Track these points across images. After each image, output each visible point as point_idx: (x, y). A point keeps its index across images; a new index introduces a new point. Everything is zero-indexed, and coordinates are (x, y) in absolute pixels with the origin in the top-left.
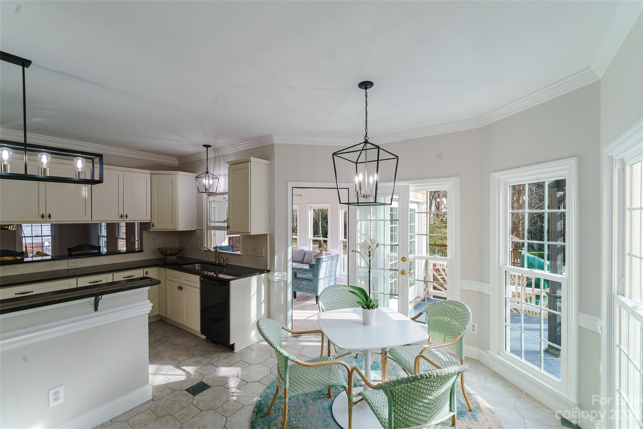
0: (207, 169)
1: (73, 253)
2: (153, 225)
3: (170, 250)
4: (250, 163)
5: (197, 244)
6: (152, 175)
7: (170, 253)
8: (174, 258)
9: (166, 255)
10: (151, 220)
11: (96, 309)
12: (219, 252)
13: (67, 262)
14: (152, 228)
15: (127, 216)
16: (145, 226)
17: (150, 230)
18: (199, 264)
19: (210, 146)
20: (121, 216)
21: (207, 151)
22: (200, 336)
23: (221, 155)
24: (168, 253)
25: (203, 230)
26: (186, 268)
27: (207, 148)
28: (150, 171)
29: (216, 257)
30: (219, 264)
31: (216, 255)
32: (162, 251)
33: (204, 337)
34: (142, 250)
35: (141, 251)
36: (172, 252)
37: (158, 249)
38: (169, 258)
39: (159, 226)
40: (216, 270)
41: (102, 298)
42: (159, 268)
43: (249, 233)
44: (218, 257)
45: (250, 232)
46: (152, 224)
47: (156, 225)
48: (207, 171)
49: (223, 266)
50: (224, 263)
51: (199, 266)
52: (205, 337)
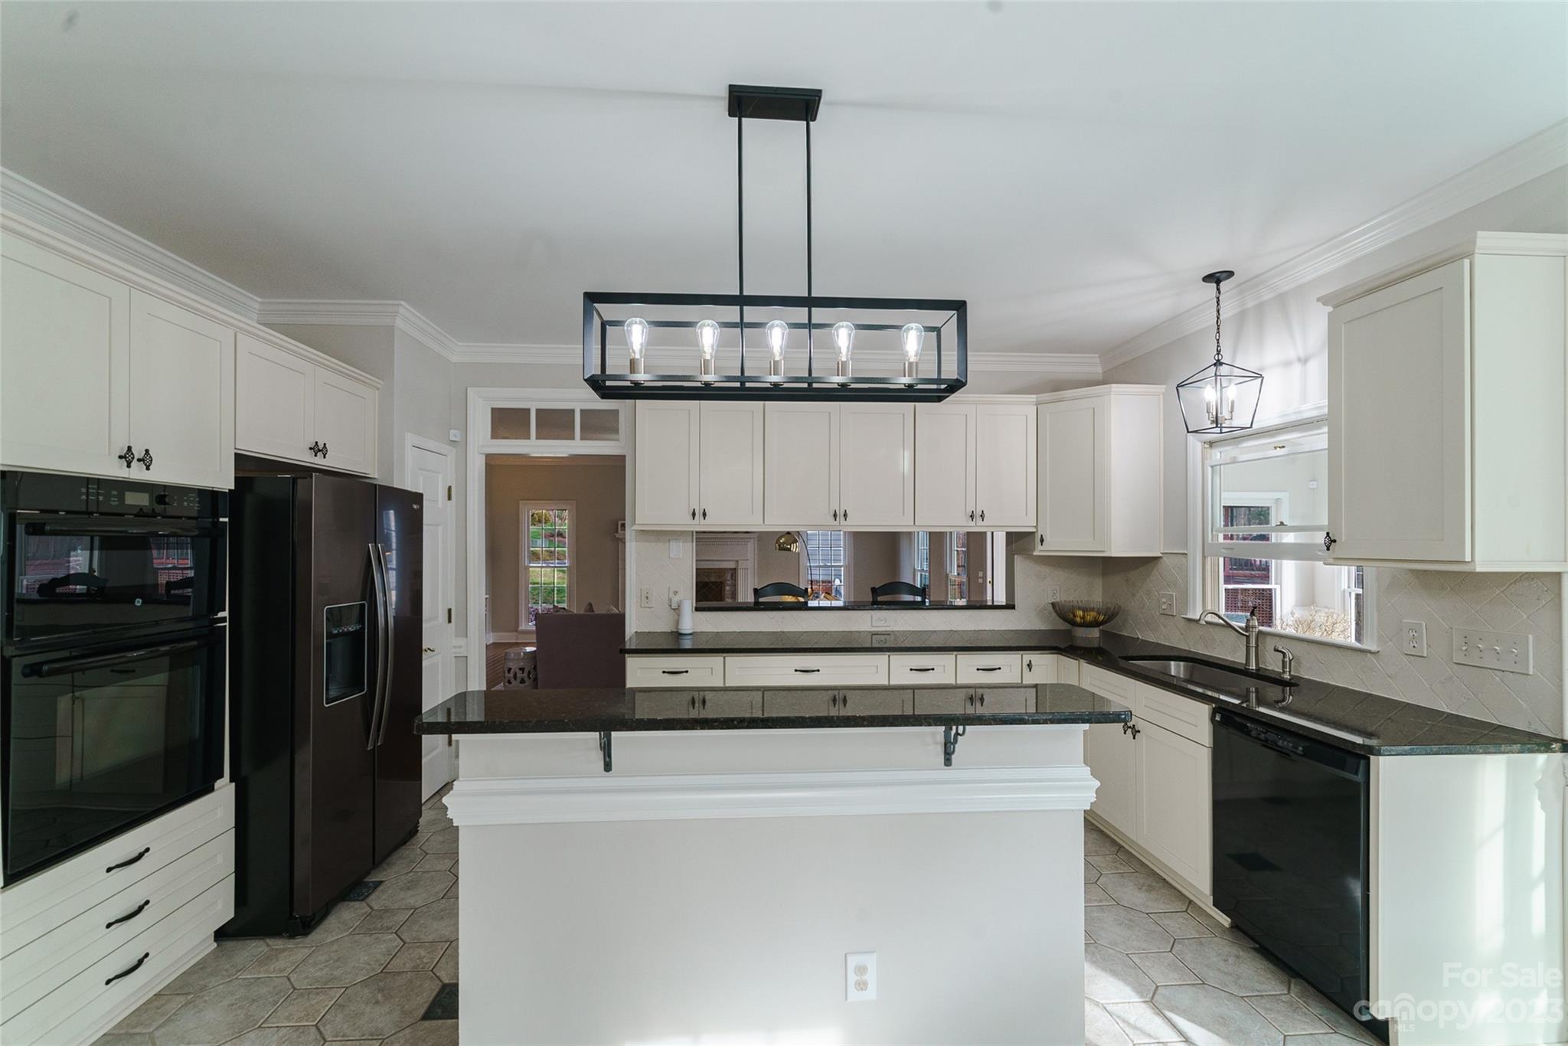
0: (1219, 352)
1: (880, 599)
2: (1042, 541)
3: (1084, 610)
4: (1467, 262)
5: (1164, 600)
6: (1039, 406)
7: (1083, 618)
8: (1095, 633)
9: (1074, 624)
10: (1036, 527)
11: (948, 762)
12: (1260, 632)
13: (872, 617)
14: (1040, 547)
15: (982, 516)
16: (1019, 542)
17: (1034, 554)
18: (1182, 663)
19: (1230, 274)
20: (971, 516)
21: (1219, 293)
22: (1208, 910)
23: (1267, 296)
24: (1078, 619)
25: (1190, 557)
26: (1138, 665)
27: (1218, 285)
28: (1035, 396)
29: (1248, 648)
30: (1261, 673)
31: (1248, 642)
32: (1062, 611)
33: (1225, 921)
34: (1011, 603)
35: (1010, 606)
36: (1089, 617)
37: (1053, 604)
38: (1081, 633)
39: (1058, 542)
40: (1248, 690)
41: (966, 732)
42: (1060, 656)
43: (1464, 562)
44: (1257, 647)
45: (1468, 558)
46: (1040, 537)
47: (1048, 539)
48: (1218, 360)
49: (1283, 683)
50: (1284, 672)
51: (1182, 668)
52: (1229, 920)
